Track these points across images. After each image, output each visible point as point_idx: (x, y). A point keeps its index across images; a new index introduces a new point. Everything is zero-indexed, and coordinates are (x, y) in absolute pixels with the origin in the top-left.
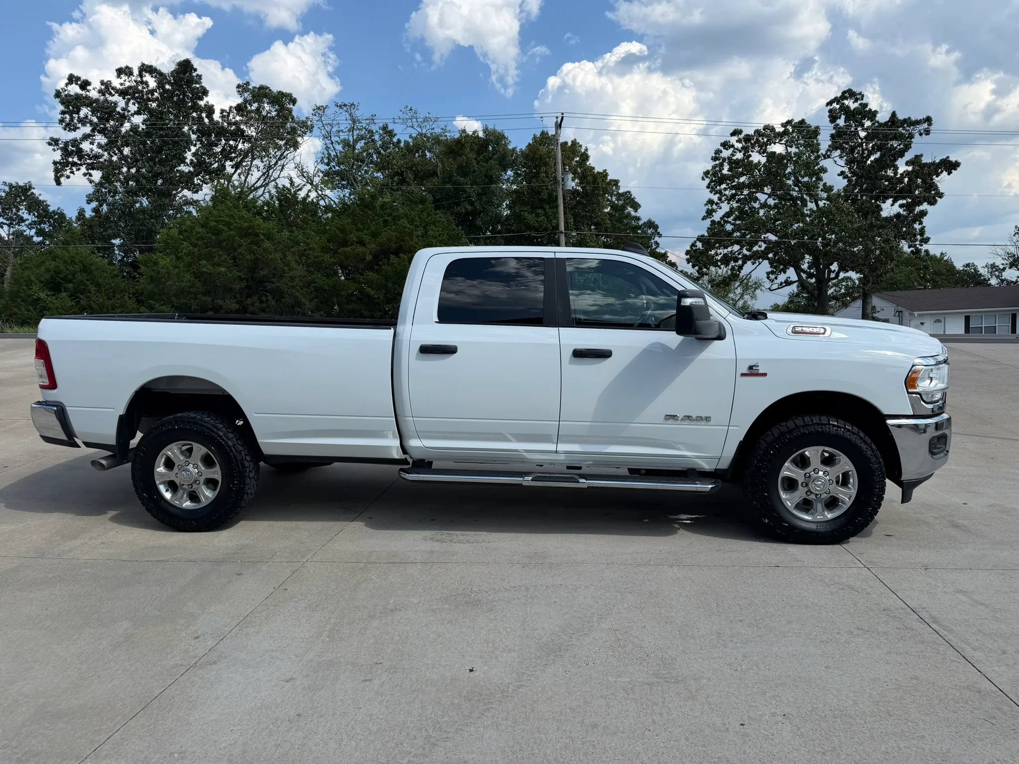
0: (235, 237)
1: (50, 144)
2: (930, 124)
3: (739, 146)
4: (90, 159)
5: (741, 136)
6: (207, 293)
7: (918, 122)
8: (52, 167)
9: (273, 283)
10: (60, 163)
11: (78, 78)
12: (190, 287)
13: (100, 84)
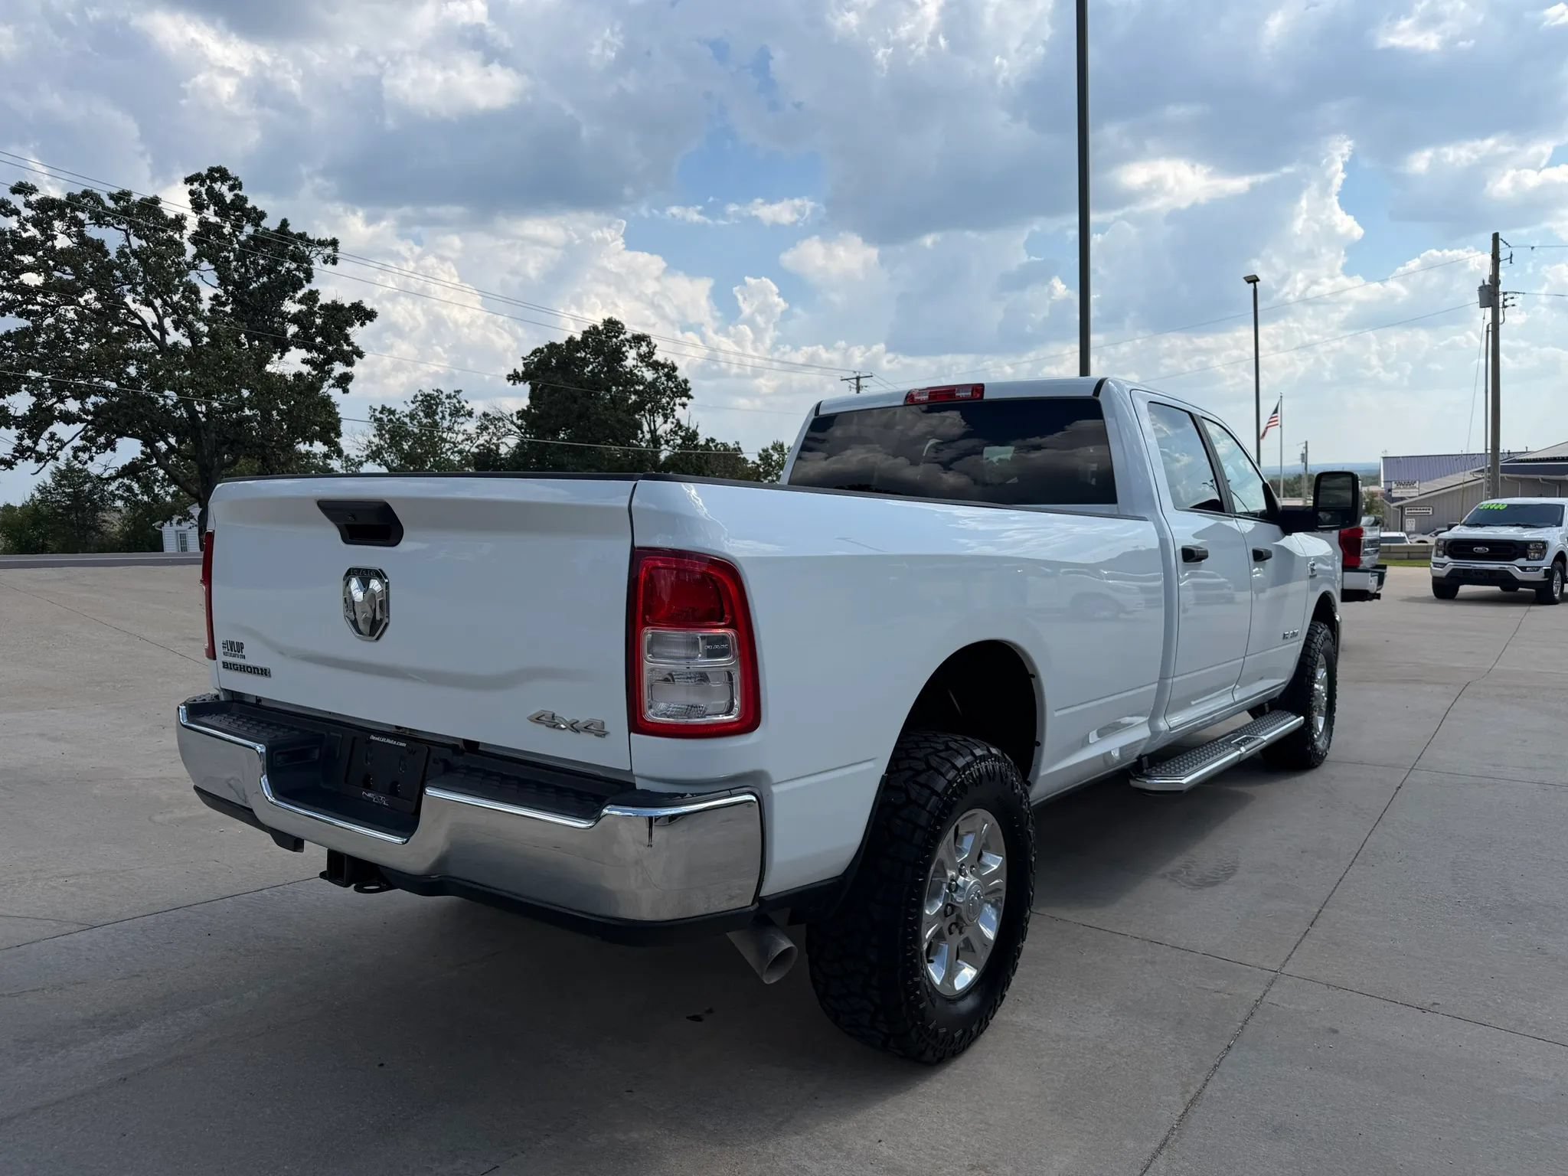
2: (336, 250)
3: (27, 213)
5: (33, 198)
7: (322, 243)
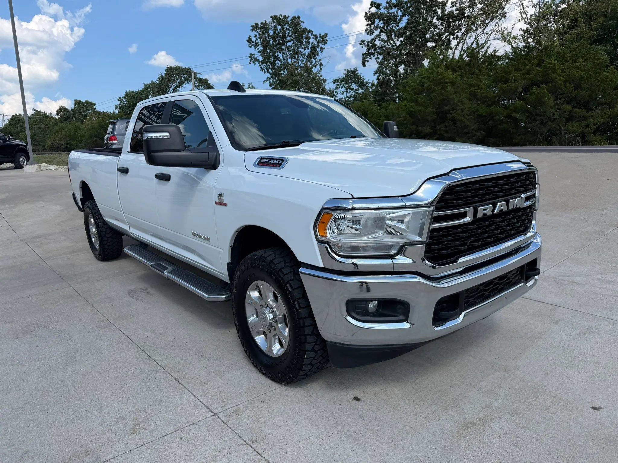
0: (431, 86)
1: (360, 44)
4: (380, 49)
6: (413, 124)
8: (362, 56)
9: (451, 114)
10: (365, 54)
11: (375, 3)
12: (404, 120)
13: (386, 3)
